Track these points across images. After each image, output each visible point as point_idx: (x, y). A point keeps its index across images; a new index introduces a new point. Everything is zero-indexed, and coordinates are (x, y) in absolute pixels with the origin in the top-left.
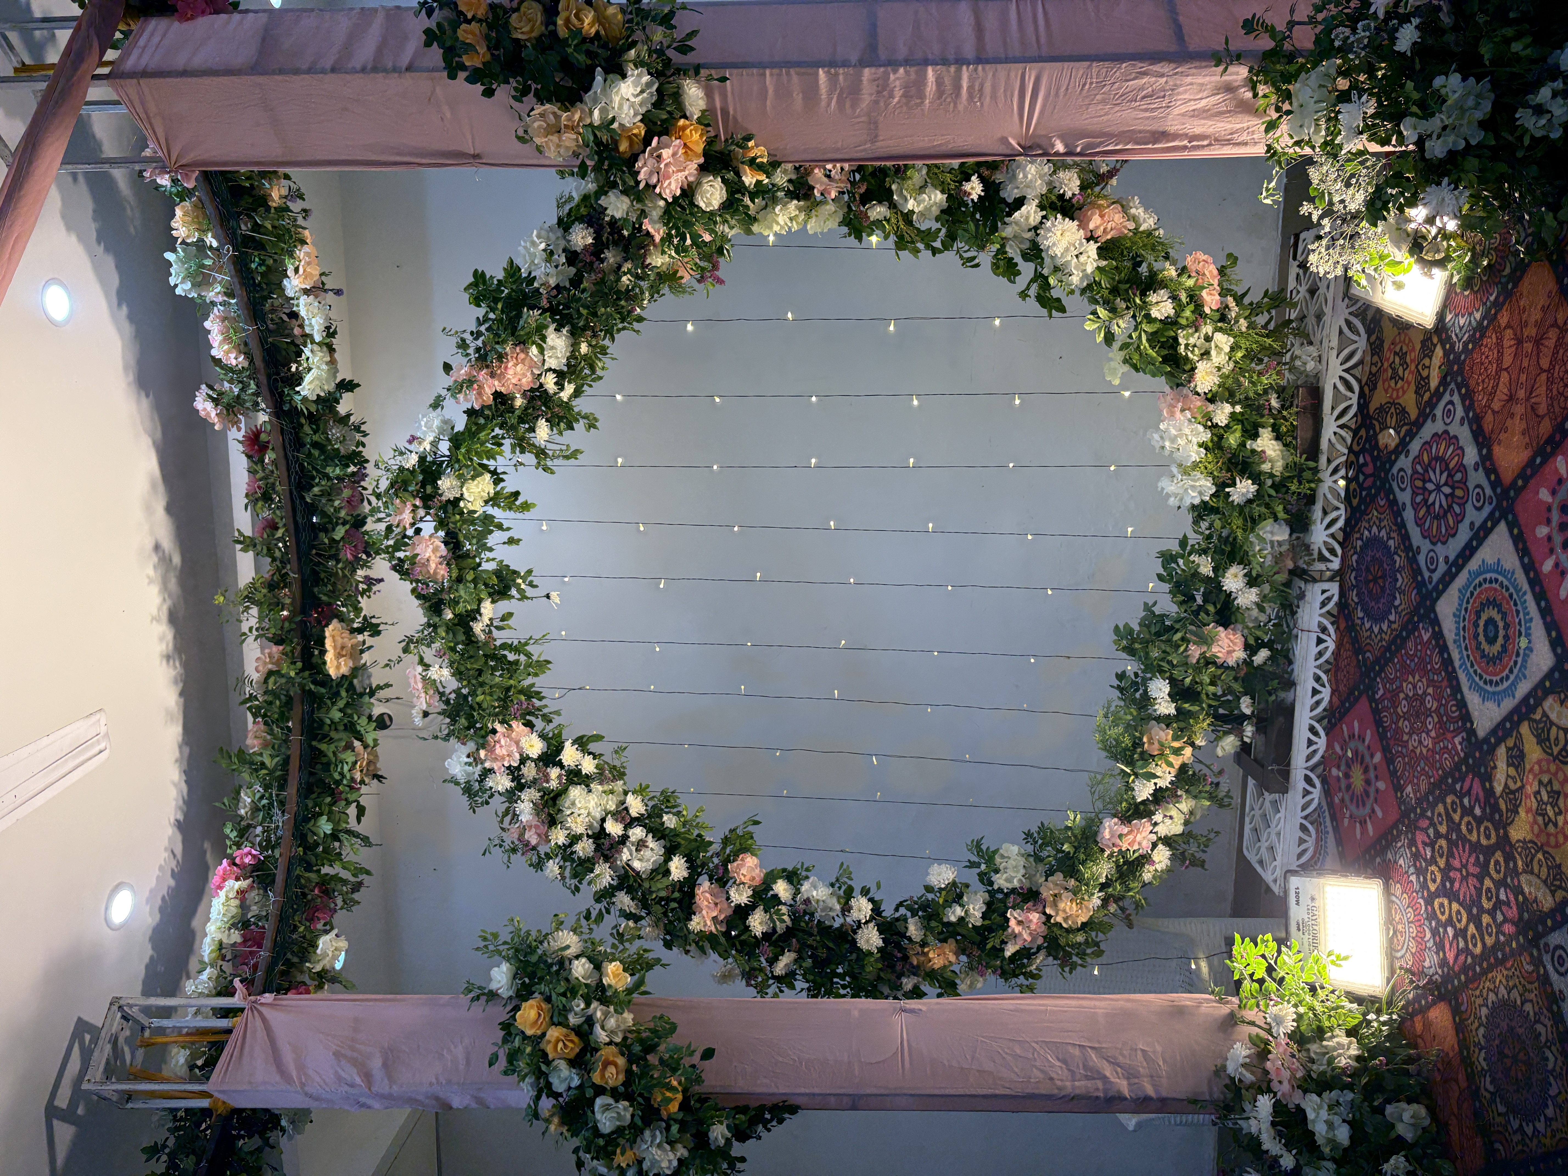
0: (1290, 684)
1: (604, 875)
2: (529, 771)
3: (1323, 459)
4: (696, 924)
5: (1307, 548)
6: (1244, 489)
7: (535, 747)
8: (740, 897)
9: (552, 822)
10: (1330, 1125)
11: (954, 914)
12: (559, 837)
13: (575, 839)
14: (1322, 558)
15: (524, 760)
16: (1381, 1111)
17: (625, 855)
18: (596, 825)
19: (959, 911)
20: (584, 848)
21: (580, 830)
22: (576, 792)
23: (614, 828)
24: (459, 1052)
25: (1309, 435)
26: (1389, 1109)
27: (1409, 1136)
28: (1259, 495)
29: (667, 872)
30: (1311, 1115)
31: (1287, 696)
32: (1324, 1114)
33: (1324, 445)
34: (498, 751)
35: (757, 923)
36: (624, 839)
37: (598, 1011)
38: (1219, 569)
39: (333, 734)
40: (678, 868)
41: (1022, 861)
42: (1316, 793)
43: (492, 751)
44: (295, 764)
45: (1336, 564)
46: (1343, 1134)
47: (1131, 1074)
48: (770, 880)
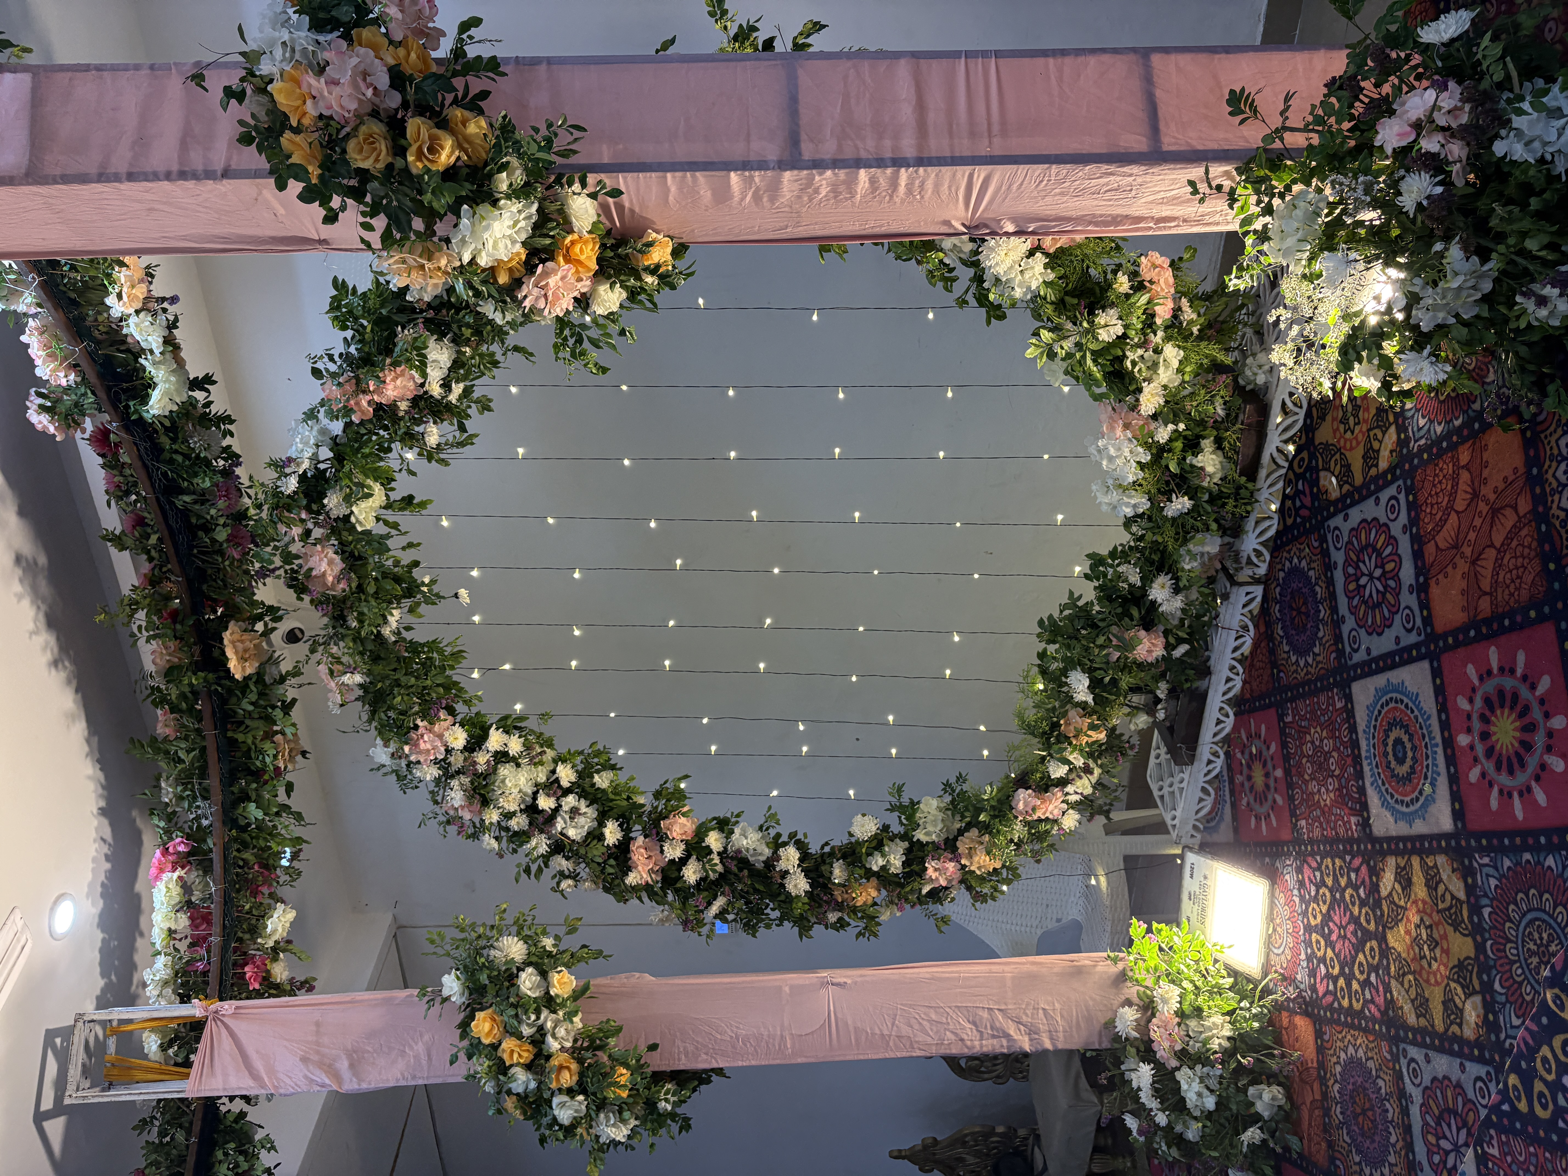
0: (1205, 672)
1: (540, 844)
2: (457, 761)
3: (1263, 473)
4: (632, 879)
5: (1237, 554)
6: (1180, 504)
7: (458, 738)
8: (674, 852)
9: (485, 802)
10: (1199, 1095)
11: (876, 863)
12: (492, 816)
13: (509, 816)
14: (1249, 562)
15: (448, 751)
16: (1245, 1091)
17: (559, 825)
18: (529, 800)
19: (881, 862)
20: (519, 823)
21: (512, 807)
22: (505, 771)
23: (545, 803)
24: (420, 1048)
25: (1251, 451)
26: (1251, 1091)
27: (1266, 1114)
28: (1195, 508)
29: (601, 837)
30: (1184, 1086)
31: (1201, 684)
32: (1196, 1086)
33: (1265, 459)
34: (423, 746)
35: (691, 874)
36: (557, 810)
37: (548, 1019)
38: (1147, 579)
39: (248, 722)
40: (612, 833)
41: (940, 816)
42: (1219, 763)
43: (416, 745)
44: (212, 756)
45: (1262, 570)
46: (1210, 1103)
47: (1032, 1031)
48: (701, 832)
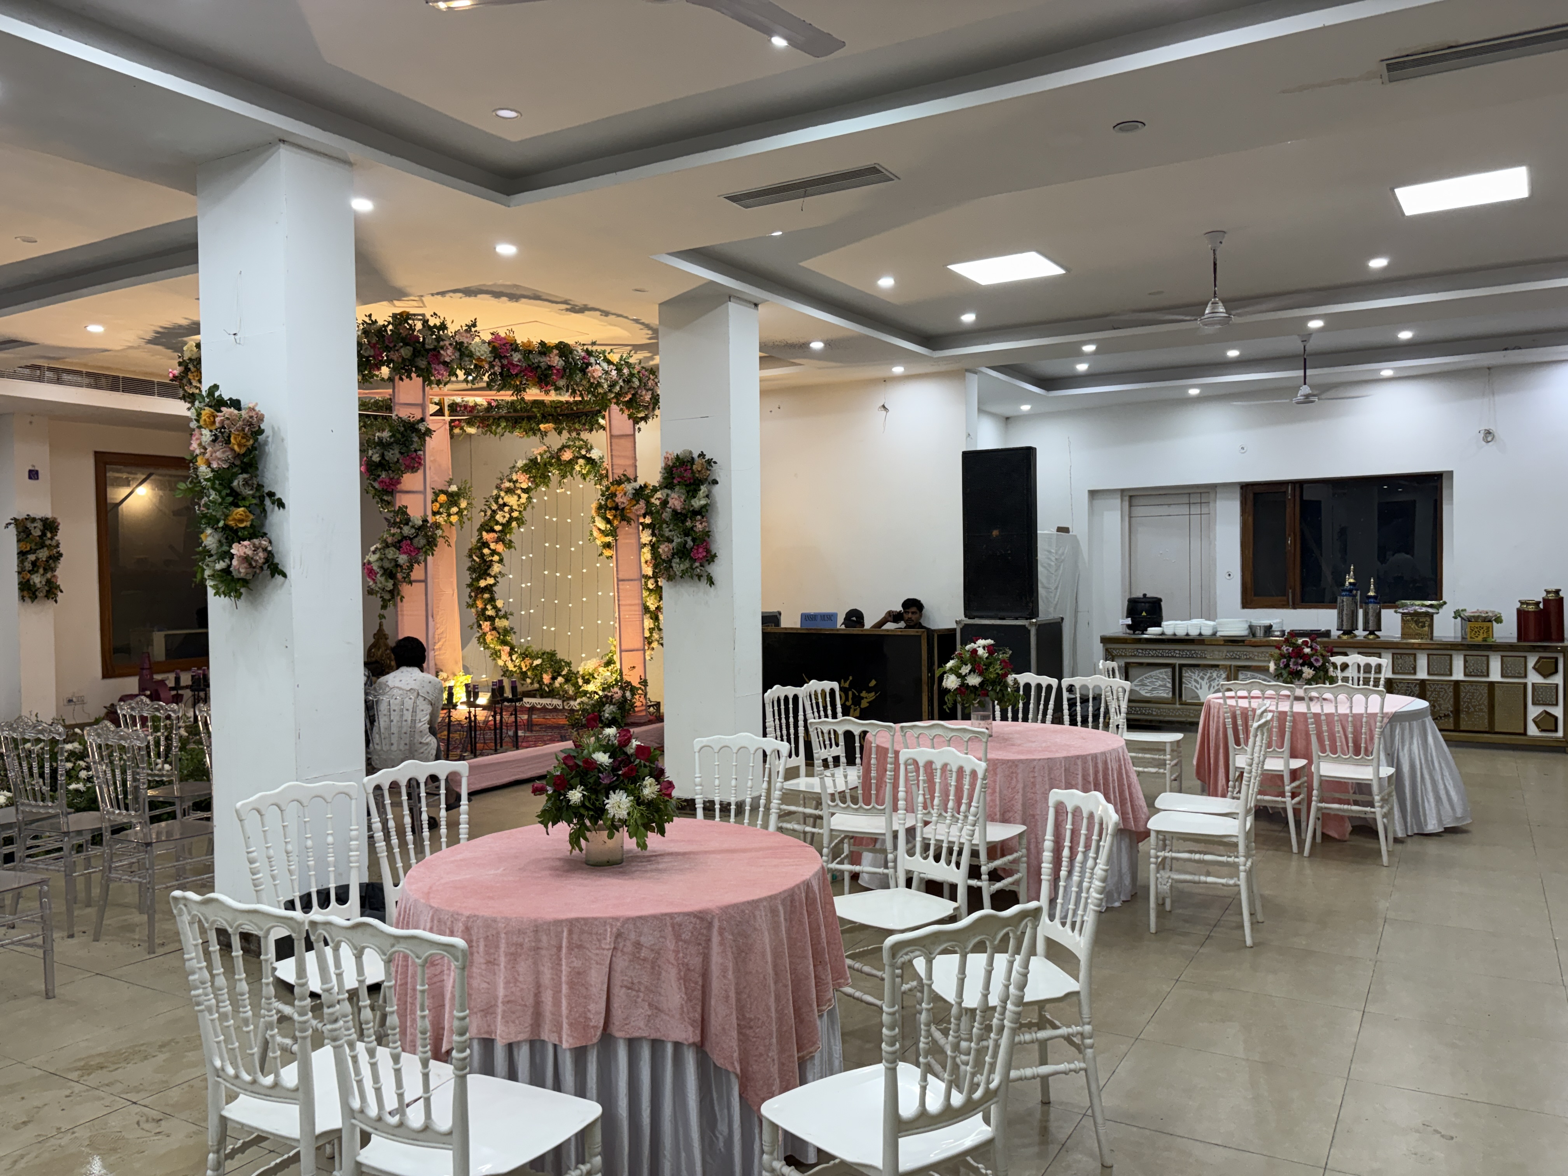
0: (541, 696)
6: (581, 682)
7: (524, 486)
9: (506, 492)
11: (489, 607)
13: (503, 498)
15: (520, 483)
17: (500, 513)
18: (507, 504)
29: (497, 524)
35: (486, 551)
36: (505, 512)
39: (528, 426)
40: (498, 528)
41: (503, 626)
43: (522, 474)
47: (440, 649)
48: (499, 554)
